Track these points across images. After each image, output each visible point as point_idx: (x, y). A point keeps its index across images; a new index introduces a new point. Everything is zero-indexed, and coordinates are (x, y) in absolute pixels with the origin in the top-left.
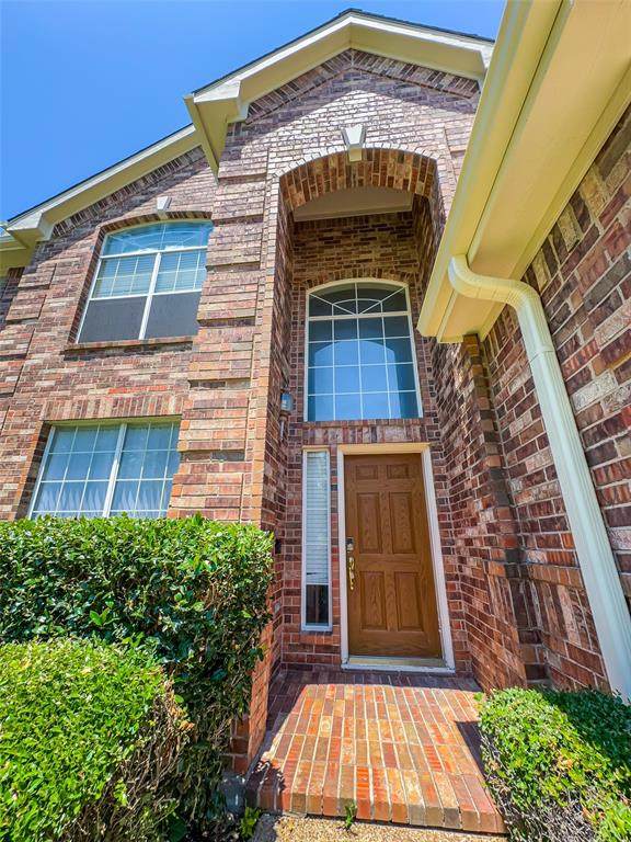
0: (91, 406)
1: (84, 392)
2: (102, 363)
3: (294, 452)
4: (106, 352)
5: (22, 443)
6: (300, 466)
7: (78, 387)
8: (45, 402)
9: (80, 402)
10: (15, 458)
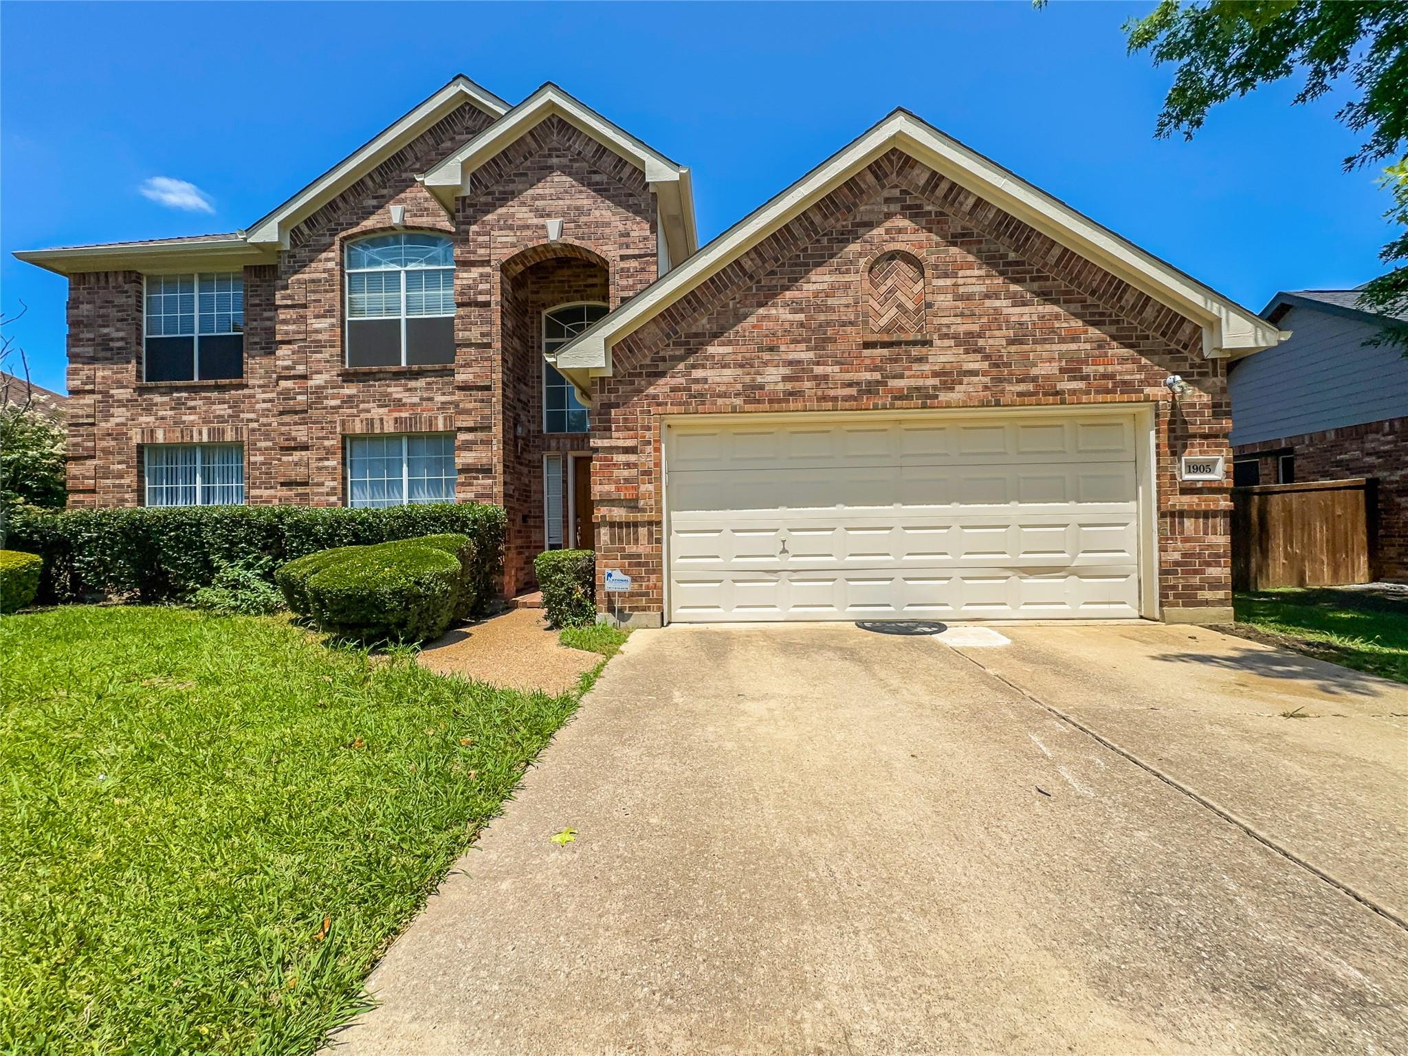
0: (377, 425)
1: (368, 411)
2: (377, 387)
3: (537, 456)
4: (378, 376)
5: (329, 452)
6: (541, 467)
7: (362, 406)
8: (337, 418)
9: (367, 419)
10: (326, 463)
